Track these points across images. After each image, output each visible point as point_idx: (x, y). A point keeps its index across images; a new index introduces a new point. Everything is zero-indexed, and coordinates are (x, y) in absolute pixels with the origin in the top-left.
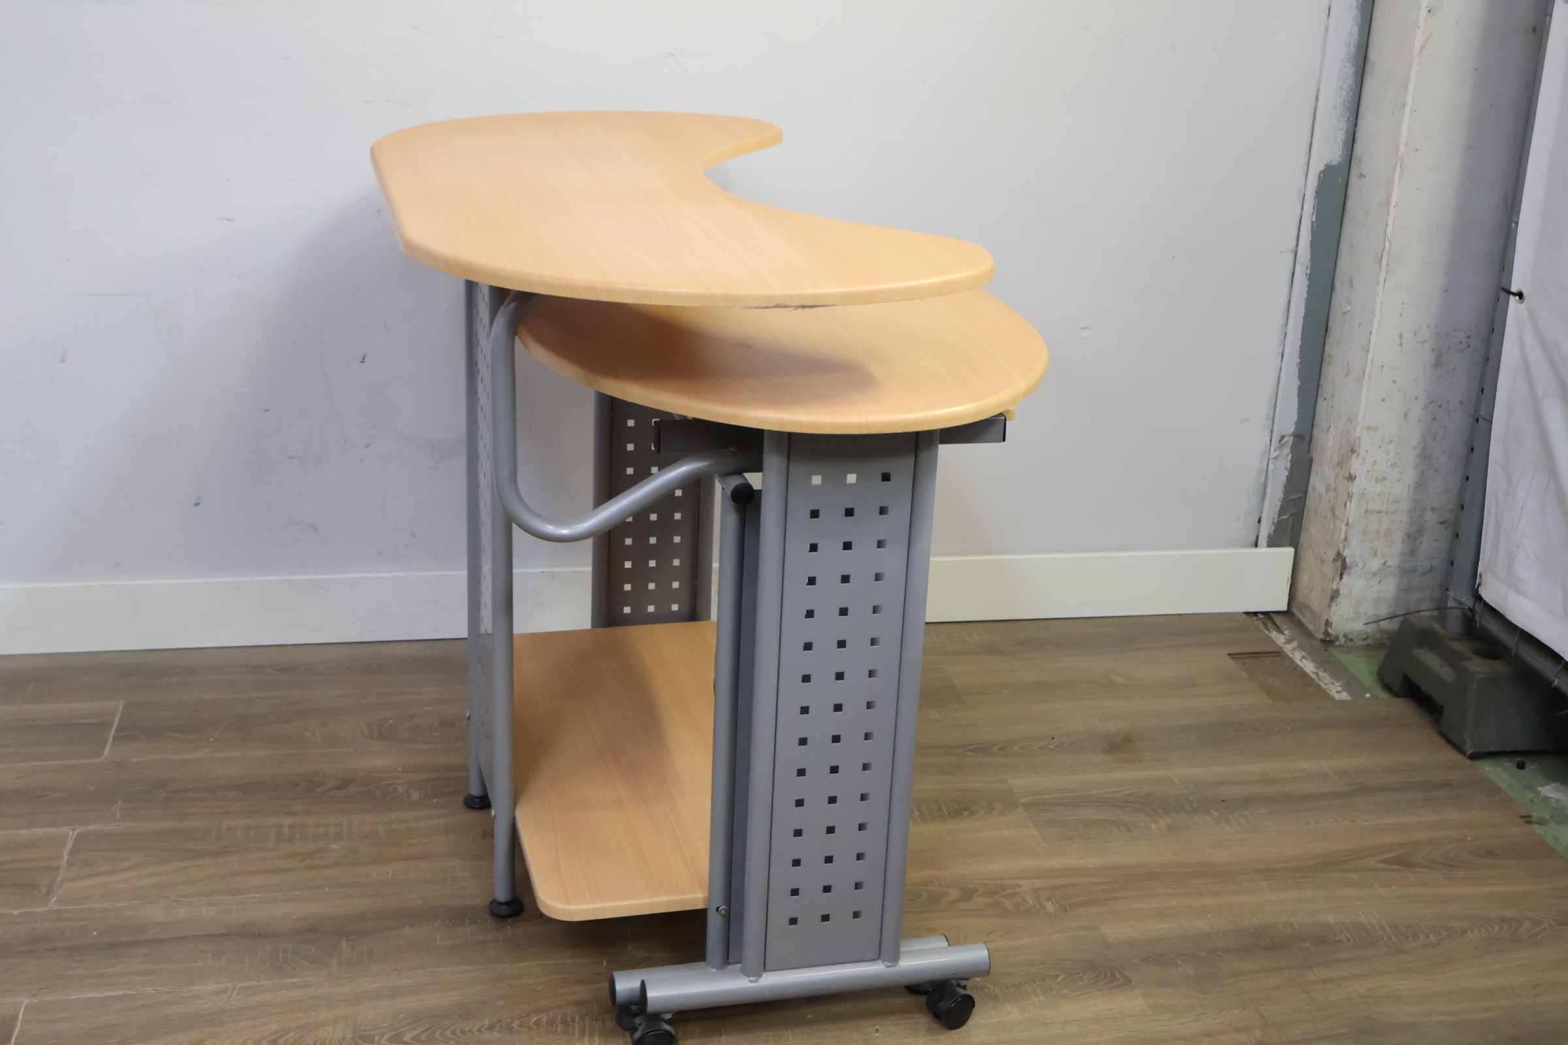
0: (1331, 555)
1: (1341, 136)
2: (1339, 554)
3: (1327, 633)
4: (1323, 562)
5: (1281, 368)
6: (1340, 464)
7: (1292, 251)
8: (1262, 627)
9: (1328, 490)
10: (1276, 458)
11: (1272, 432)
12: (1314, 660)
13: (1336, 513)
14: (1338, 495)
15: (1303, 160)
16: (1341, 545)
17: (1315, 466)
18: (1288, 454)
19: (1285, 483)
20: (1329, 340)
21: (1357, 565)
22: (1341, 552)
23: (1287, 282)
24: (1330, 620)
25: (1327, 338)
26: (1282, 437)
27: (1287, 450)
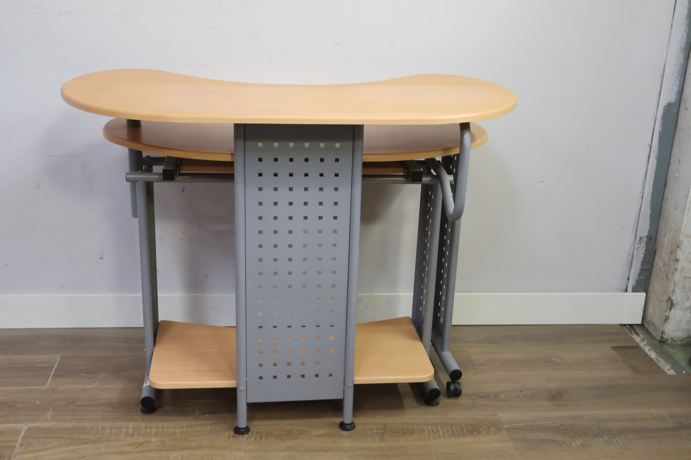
0: (665, 298)
1: (676, 88)
2: (669, 298)
3: (662, 337)
4: (661, 301)
5: (641, 204)
6: (671, 253)
7: (649, 146)
8: (628, 332)
9: (664, 265)
10: (638, 248)
11: (636, 235)
12: (656, 351)
13: (669, 277)
14: (670, 269)
15: (656, 100)
16: (671, 294)
17: (658, 253)
18: (644, 247)
19: (642, 260)
20: (666, 190)
21: (679, 304)
22: (671, 297)
23: (646, 161)
24: (664, 331)
25: (666, 189)
26: (641, 238)
27: (644, 244)
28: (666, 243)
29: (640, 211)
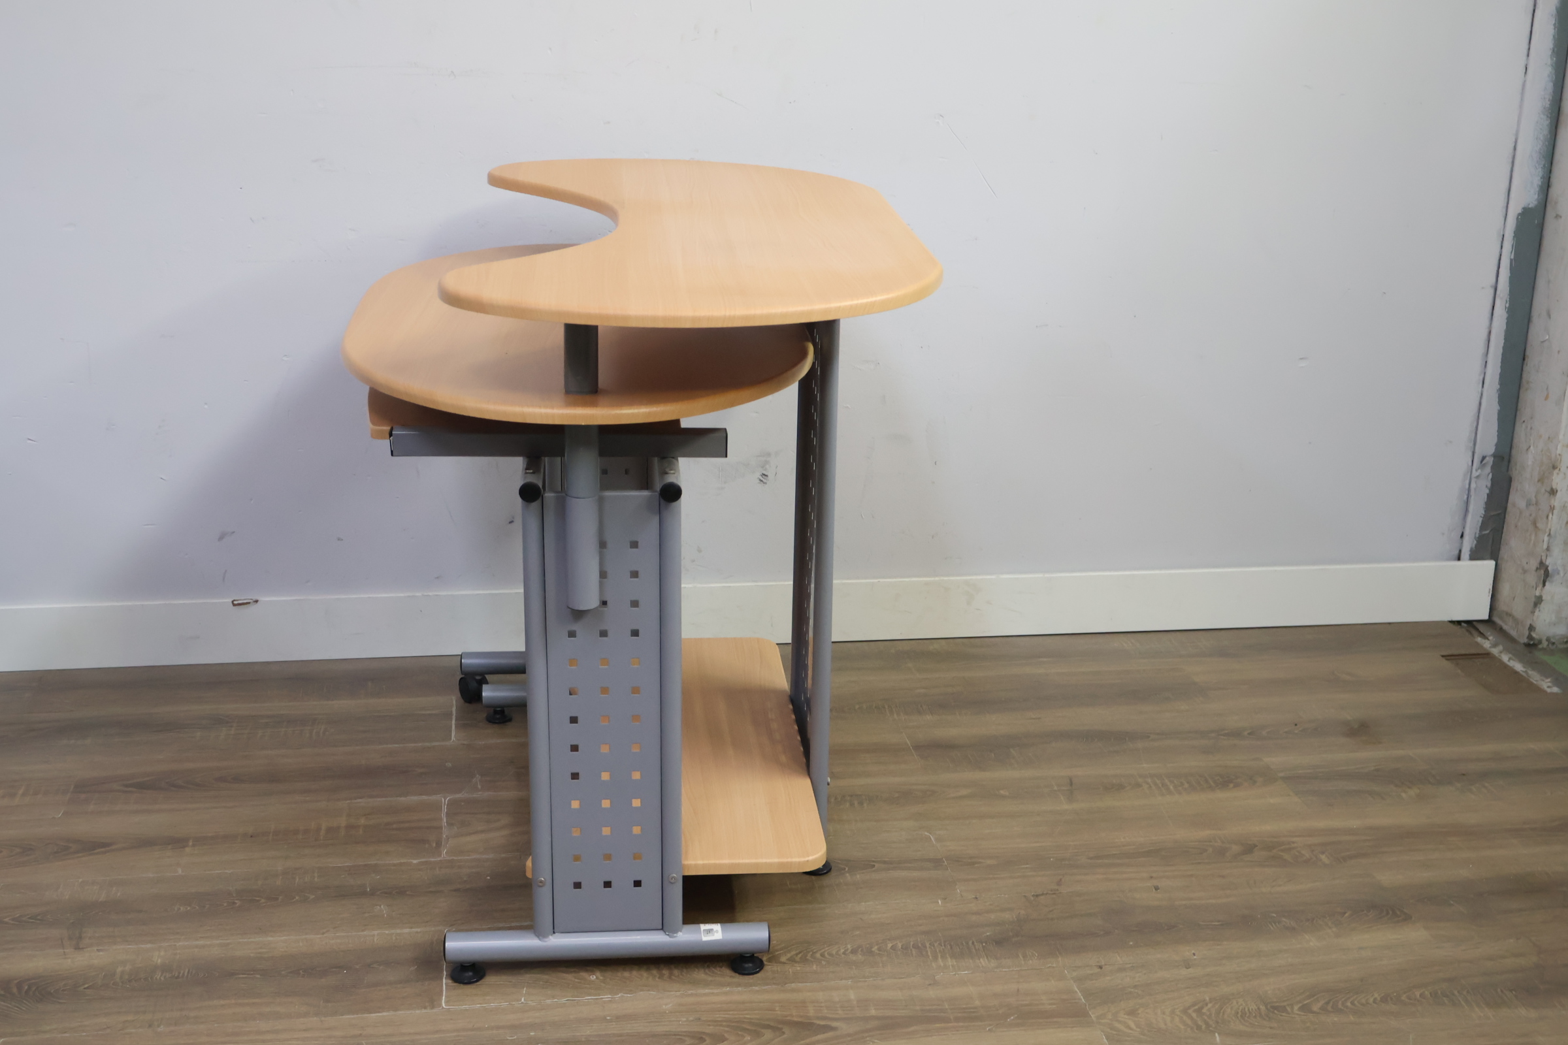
0: (1534, 564)
1: (1537, 181)
2: (1542, 563)
3: (1530, 637)
4: (1525, 572)
5: (1482, 397)
6: (1541, 480)
7: (1491, 287)
8: (1467, 633)
9: (1529, 504)
10: (1478, 478)
11: (1474, 453)
12: (1522, 661)
13: (1539, 525)
14: (1539, 509)
15: (1502, 203)
16: (1543, 555)
17: (1514, 485)
18: (1489, 474)
19: (1486, 500)
20: (1526, 368)
21: (1558, 574)
22: (1544, 561)
24: (1534, 625)
25: (1524, 366)
26: (1484, 458)
27: (1488, 469)
28: (1530, 463)
29: (1479, 409)
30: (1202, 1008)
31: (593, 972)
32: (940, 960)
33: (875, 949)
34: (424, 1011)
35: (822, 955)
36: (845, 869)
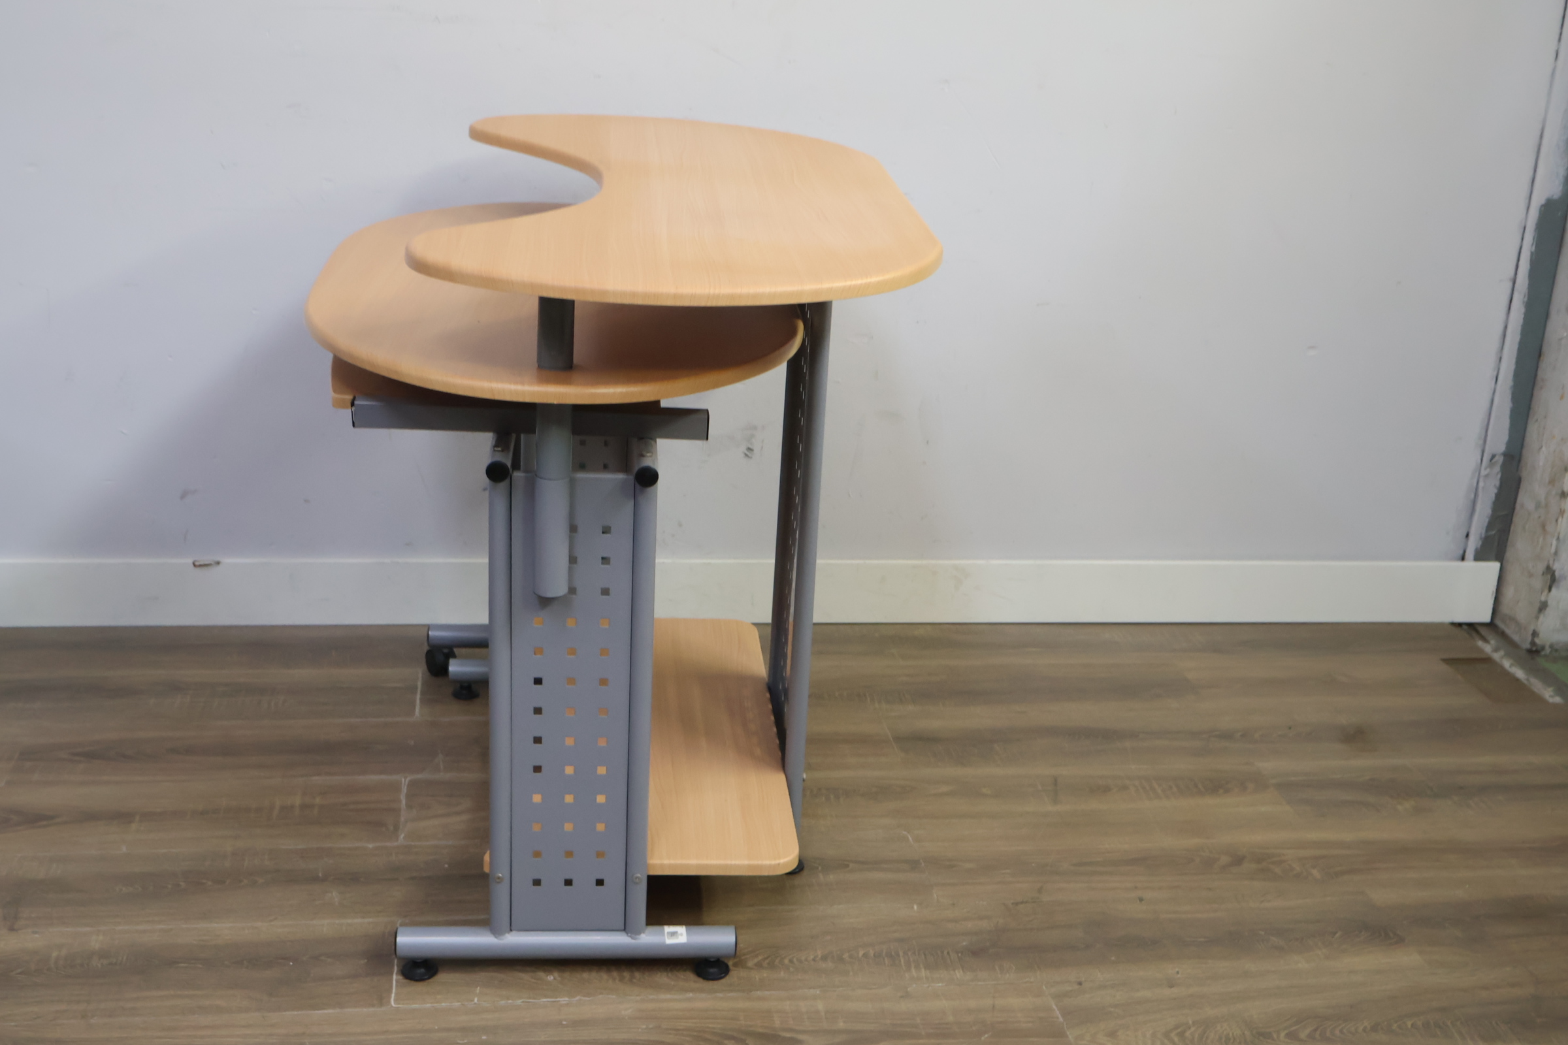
0: (1541, 567)
1: (1562, 172)
2: (1549, 568)
3: (1533, 643)
4: (1531, 575)
5: (1495, 391)
6: (1551, 482)
7: (1510, 280)
8: (1467, 636)
9: (1538, 506)
10: (1486, 476)
11: (1484, 451)
12: (1524, 667)
13: (1549, 528)
14: (1549, 510)
15: (1525, 194)
16: (1551, 559)
17: (1525, 484)
18: (1498, 473)
19: (1494, 500)
20: (1542, 365)
22: (1551, 565)
24: (1537, 631)
25: (1540, 362)
26: (1493, 456)
27: (1497, 469)
28: (1541, 464)
29: (1492, 403)
30: (1184, 1032)
31: (550, 972)
32: (913, 970)
33: (846, 956)
34: (372, 1009)
35: (791, 961)
36: (818, 868)
